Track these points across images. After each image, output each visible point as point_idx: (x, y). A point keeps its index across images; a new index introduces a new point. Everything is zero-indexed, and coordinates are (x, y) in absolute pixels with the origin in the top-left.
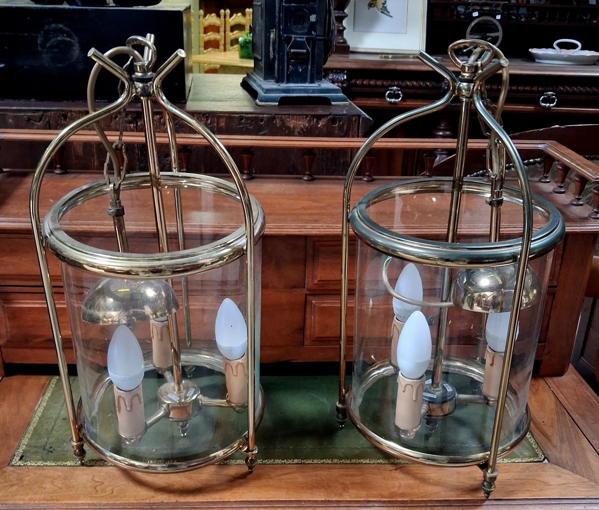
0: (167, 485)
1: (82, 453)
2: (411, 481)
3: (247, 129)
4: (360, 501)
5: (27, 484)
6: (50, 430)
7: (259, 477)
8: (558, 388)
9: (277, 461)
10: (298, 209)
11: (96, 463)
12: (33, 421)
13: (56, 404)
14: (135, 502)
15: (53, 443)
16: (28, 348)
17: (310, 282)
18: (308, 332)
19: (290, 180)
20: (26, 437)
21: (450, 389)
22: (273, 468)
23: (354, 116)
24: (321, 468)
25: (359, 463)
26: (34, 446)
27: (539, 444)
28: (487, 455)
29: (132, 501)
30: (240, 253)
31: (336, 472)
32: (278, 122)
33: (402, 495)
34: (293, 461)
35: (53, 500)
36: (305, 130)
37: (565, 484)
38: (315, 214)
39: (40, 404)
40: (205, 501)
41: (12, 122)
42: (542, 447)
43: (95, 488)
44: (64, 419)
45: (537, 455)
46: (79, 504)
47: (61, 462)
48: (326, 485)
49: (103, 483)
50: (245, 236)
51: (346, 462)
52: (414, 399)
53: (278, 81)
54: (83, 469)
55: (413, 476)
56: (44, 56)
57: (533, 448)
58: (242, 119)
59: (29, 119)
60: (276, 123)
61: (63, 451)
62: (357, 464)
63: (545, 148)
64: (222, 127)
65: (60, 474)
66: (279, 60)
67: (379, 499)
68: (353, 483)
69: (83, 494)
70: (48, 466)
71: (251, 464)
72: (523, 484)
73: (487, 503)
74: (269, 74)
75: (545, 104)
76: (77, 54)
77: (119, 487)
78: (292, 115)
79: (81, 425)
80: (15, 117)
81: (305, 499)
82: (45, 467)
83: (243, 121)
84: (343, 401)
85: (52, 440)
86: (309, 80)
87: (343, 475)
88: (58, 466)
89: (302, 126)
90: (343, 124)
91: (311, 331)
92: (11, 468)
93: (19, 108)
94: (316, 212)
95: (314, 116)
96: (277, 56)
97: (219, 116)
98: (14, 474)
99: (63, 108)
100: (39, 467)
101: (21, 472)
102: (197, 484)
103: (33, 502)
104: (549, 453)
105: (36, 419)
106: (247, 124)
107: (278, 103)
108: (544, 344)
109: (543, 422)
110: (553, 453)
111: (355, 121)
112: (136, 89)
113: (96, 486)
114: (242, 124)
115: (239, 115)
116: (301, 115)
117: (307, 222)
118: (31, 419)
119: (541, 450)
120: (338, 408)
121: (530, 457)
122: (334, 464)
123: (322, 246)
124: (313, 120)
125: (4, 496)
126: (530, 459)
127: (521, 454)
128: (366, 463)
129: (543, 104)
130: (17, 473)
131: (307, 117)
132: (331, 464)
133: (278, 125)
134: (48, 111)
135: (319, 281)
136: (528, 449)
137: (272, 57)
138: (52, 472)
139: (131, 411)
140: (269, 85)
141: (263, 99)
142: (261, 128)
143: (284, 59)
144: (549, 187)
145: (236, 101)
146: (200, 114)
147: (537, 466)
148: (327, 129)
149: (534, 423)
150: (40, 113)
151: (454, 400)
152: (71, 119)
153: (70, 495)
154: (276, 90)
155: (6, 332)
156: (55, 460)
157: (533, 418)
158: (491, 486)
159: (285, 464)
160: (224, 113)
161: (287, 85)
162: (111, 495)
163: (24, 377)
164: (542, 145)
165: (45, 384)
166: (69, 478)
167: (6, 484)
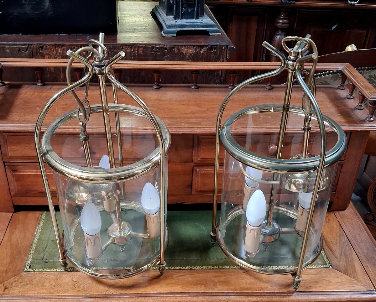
0: (114, 283)
1: (65, 264)
2: (253, 280)
3: (156, 54)
4: (223, 292)
5: (35, 283)
6: (45, 248)
7: (166, 278)
8: (342, 218)
9: (176, 268)
10: (189, 113)
11: (73, 269)
13: (47, 231)
14: (97, 294)
15: (47, 257)
16: (27, 197)
17: (196, 159)
18: (194, 187)
19: (183, 89)
20: (31, 253)
21: (276, 226)
22: (174, 272)
23: (224, 46)
24: (202, 272)
25: (223, 269)
26: (37, 259)
28: (296, 268)
29: (96, 294)
30: (157, 164)
31: (210, 275)
32: (176, 50)
33: (247, 289)
34: (185, 268)
35: (51, 293)
36: (193, 55)
38: (199, 118)
39: (37, 231)
40: (136, 293)
41: (9, 51)
42: (329, 258)
43: (74, 286)
44: (53, 241)
45: (325, 264)
46: (65, 295)
47: (53, 269)
48: (204, 283)
49: (78, 282)
50: (160, 154)
51: (216, 268)
52: (255, 237)
53: (175, 18)
54: (66, 273)
55: (254, 277)
56: (26, 6)
57: (324, 259)
58: (153, 48)
59: (19, 50)
60: (175, 50)
61: (54, 262)
62: (222, 269)
63: (343, 69)
64: (141, 53)
65: (53, 277)
66: (176, 4)
67: (234, 291)
68: (220, 282)
69: (67, 289)
70: (46, 272)
71: (162, 270)
72: (316, 282)
73: (295, 294)
74: (169, 11)
75: (351, 2)
76: (48, 5)
77: (88, 285)
78: (184, 45)
79: (65, 250)
80: (11, 48)
81: (192, 292)
82: (44, 272)
83: (154, 50)
84: (214, 231)
85: (46, 255)
86: (195, 17)
87: (214, 276)
88: (52, 271)
89: (191, 52)
90: (217, 51)
91: (196, 186)
92: (25, 273)
93: (13, 43)
94: (200, 115)
95: (198, 46)
96: (175, 2)
97: (138, 46)
98: (27, 277)
99: (41, 43)
100: (41, 273)
101: (31, 276)
102: (131, 282)
103: (39, 295)
104: (333, 262)
105: (36, 241)
106: (157, 51)
107: (175, 35)
108: (335, 192)
109: (331, 242)
110: (335, 262)
111: (225, 49)
112: (95, 70)
113: (75, 284)
114: (154, 51)
115: (151, 46)
116: (190, 45)
117: (194, 124)
118: (33, 242)
119: (328, 260)
120: (211, 236)
121: (322, 265)
122: (209, 269)
124: (198, 48)
125: (24, 291)
127: (317, 263)
128: (227, 269)
129: (350, 2)
130: (29, 277)
131: (194, 46)
132: (207, 269)
133: (176, 52)
134: (31, 44)
135: (201, 159)
136: (321, 260)
137: (172, 3)
138: (49, 275)
139: (94, 245)
140: (169, 20)
141: (166, 32)
142: (165, 54)
143: (180, 4)
144: (344, 93)
145: (148, 31)
146: (127, 46)
147: (325, 270)
148: (207, 54)
149: (326, 242)
150: (26, 46)
151: (279, 233)
152: (46, 49)
153: (60, 290)
154: (174, 26)
155: (15, 188)
156: (50, 268)
157: (325, 239)
158: (298, 285)
159: (181, 269)
160: (142, 45)
161: (181, 20)
162: (83, 290)
163: (26, 212)
164: (341, 67)
165: (39, 217)
166: (58, 279)
167: (23, 284)
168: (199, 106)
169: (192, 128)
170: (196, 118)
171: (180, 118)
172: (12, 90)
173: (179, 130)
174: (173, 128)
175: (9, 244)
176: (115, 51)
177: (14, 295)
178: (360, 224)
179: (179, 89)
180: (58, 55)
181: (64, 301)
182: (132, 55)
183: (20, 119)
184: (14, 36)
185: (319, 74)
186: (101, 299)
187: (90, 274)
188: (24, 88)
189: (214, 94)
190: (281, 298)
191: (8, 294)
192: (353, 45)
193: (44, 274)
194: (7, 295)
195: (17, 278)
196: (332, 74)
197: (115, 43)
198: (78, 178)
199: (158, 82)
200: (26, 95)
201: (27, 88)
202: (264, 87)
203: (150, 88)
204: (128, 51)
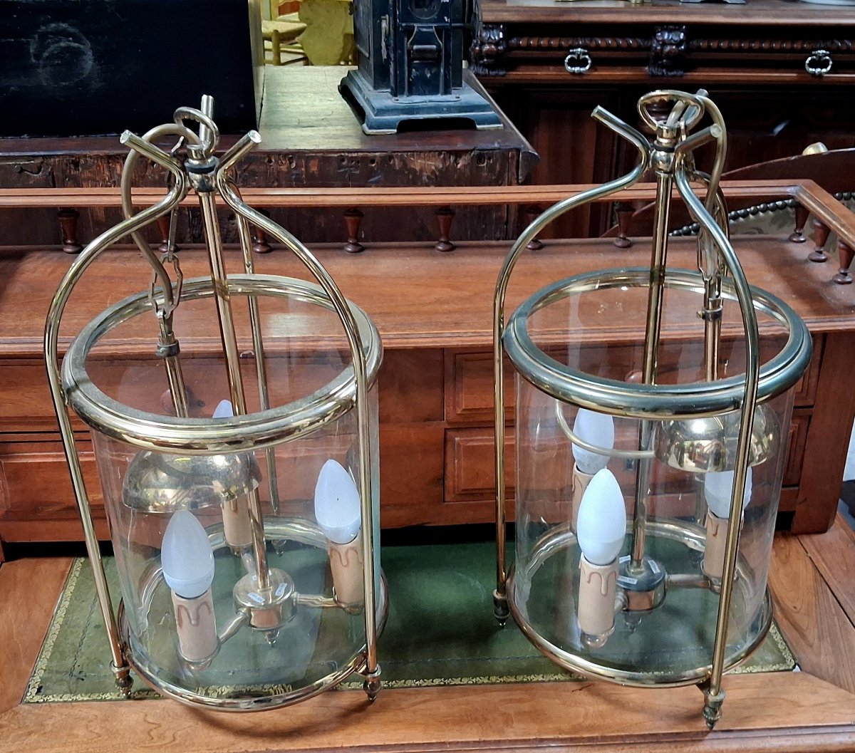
0: (251, 725)
1: (127, 681)
2: (603, 707)
3: (351, 175)
4: (530, 740)
5: (52, 731)
6: (78, 645)
7: (384, 708)
8: (818, 552)
9: (409, 683)
10: (430, 303)
11: (147, 694)
12: (52, 632)
13: (84, 604)
15: (83, 665)
17: (451, 413)
18: (449, 483)
19: (416, 251)
20: (43, 656)
21: (656, 569)
22: (404, 693)
23: (511, 150)
24: (475, 691)
25: (528, 682)
26: (57, 671)
27: (789, 644)
28: (710, 669)
30: (348, 406)
31: (496, 697)
32: (397, 164)
33: (591, 728)
34: (432, 682)
36: (437, 173)
37: (822, 704)
38: (455, 312)
39: (60, 604)
40: (308, 747)
42: (791, 649)
43: (149, 733)
44: (97, 627)
45: (784, 661)
47: (97, 695)
48: (481, 717)
49: (160, 726)
50: (354, 382)
51: (509, 680)
52: (603, 593)
53: (395, 93)
54: (130, 704)
55: (606, 700)
56: (40, 70)
57: (779, 650)
58: (343, 160)
59: (22, 170)
60: (394, 164)
61: (99, 677)
62: (526, 682)
63: (796, 193)
64: (314, 171)
65: (97, 713)
66: (395, 62)
67: (556, 735)
68: (520, 713)
69: (132, 743)
70: (78, 701)
71: (371, 689)
72: (762, 706)
73: (711, 736)
74: (381, 79)
75: (814, 70)
76: (90, 67)
77: (184, 731)
78: (417, 152)
79: (125, 643)
80: (1, 167)
81: (450, 740)
82: (74, 704)
83: (344, 163)
84: (502, 588)
85: (81, 661)
86: (441, 89)
87: (505, 700)
88: (94, 700)
89: (433, 168)
90: (494, 164)
91: (454, 481)
92: (27, 707)
93: (7, 154)
94: (457, 307)
95: (450, 152)
96: (392, 55)
97: (307, 157)
98: (30, 716)
99: (73, 152)
100: (66, 704)
101: (41, 712)
102: (295, 721)
104: (802, 656)
105: (56, 628)
106: (351, 167)
107: (395, 131)
108: (797, 488)
109: (795, 608)
110: (808, 657)
111: (513, 157)
112: (192, 182)
113: (151, 730)
114: (344, 167)
115: (339, 154)
116: (430, 151)
117: (444, 325)
118: (49, 630)
119: (791, 652)
120: (496, 601)
121: (774, 664)
122: (492, 684)
123: (467, 360)
124: (450, 157)
126: (774, 667)
127: (762, 659)
128: (538, 681)
129: (811, 69)
130: (35, 715)
131: (440, 153)
132: (487, 683)
133: (397, 168)
134: (51, 156)
135: (464, 410)
136: (772, 652)
137: (385, 57)
138: (85, 710)
139: (197, 624)
140: (381, 99)
141: (373, 124)
142: (371, 173)
143: (403, 60)
144: (803, 250)
145: (332, 125)
146: (280, 155)
147: (784, 677)
148: (471, 171)
149: (782, 610)
150: (38, 161)
151: (662, 585)
152: (86, 167)
153: (113, 746)
154: (392, 111)
155: (6, 498)
156: (89, 692)
157: (781, 602)
158: (716, 713)
159: (420, 686)
160: (315, 153)
161: (409, 98)
162: (173, 743)
163: (33, 561)
164: (793, 188)
165: (65, 571)
166: (110, 719)
167: (20, 732)
168: (455, 288)
169: (439, 335)
170: (450, 312)
171: (409, 313)
173: (406, 340)
174: (391, 336)
176: (252, 167)
179: (410, 252)
180: (115, 182)
182: (294, 177)
183: (17, 326)
184: (10, 141)
185: (743, 211)
187: (190, 700)
188: (31, 259)
189: (490, 261)
190: (676, 747)
192: (820, 144)
195: (6, 718)
196: (772, 210)
199: (357, 238)
200: (36, 274)
201: (39, 258)
202: (611, 243)
203: (338, 252)
204: (284, 168)
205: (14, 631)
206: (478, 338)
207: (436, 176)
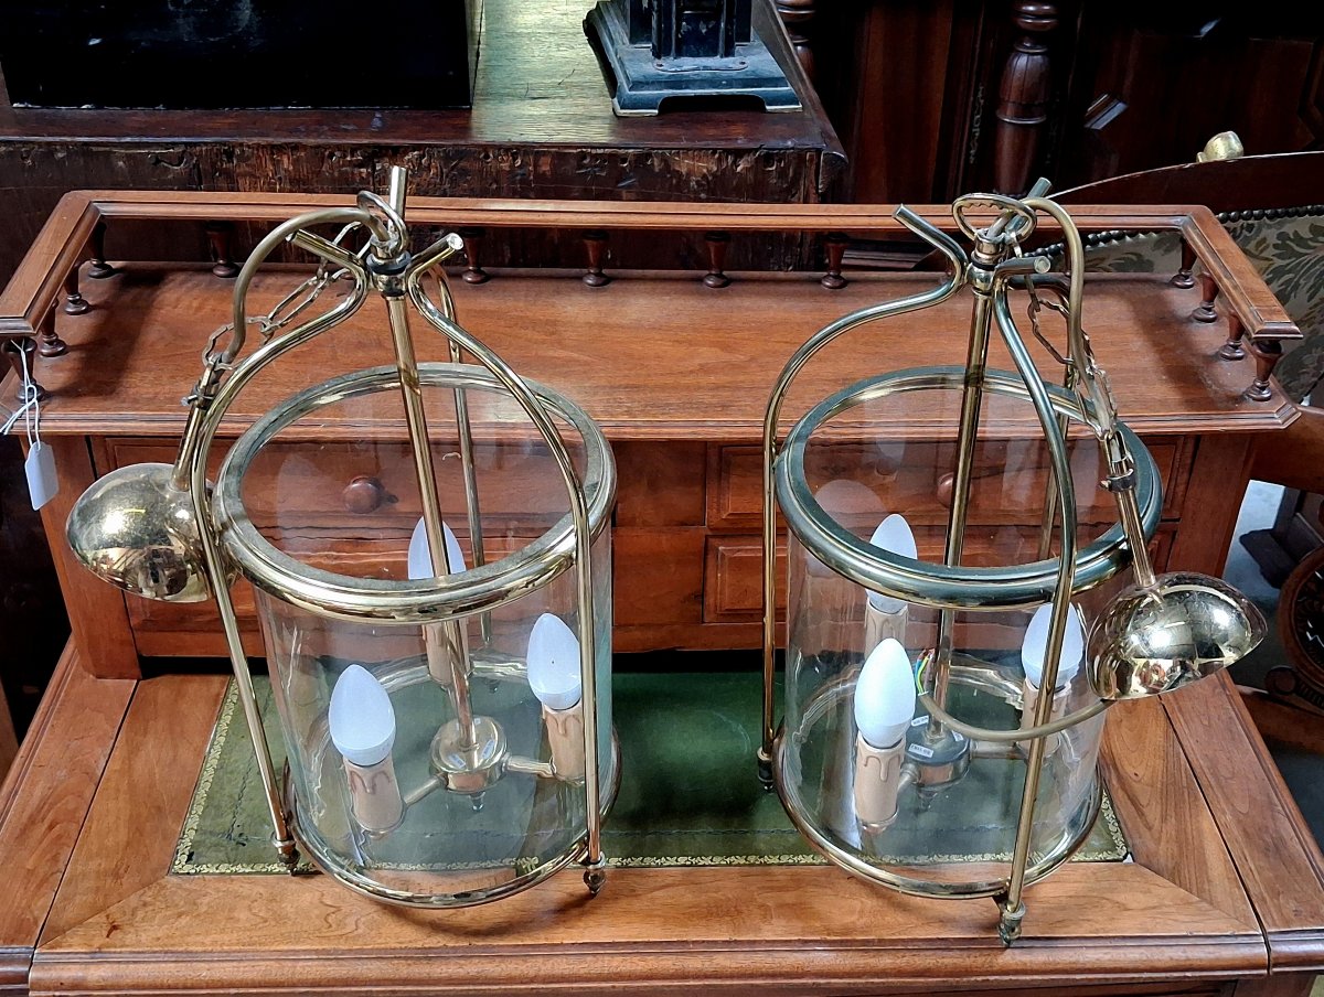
3: (594, 177)
4: (790, 941)
5: (206, 911)
6: (237, 796)
8: (1175, 698)
9: (648, 860)
12: (205, 779)
14: (398, 946)
15: (243, 824)
16: (184, 631)
17: (714, 517)
18: (710, 600)
19: (679, 286)
20: (193, 812)
21: (959, 737)
22: (640, 874)
23: (809, 150)
24: (727, 873)
25: (795, 863)
26: (211, 832)
27: (1123, 826)
29: (393, 946)
31: (753, 882)
32: (656, 164)
33: (865, 928)
34: (677, 860)
35: (254, 945)
36: (710, 178)
37: (1154, 908)
38: (723, 387)
39: (214, 739)
41: (124, 166)
42: (1125, 829)
43: (326, 919)
45: (1113, 848)
46: (298, 951)
47: (262, 865)
48: (733, 910)
49: (338, 909)
51: (771, 861)
52: (883, 778)
53: (658, 53)
54: (295, 882)
56: (180, 21)
57: (1109, 832)
58: (585, 158)
59: (158, 160)
60: (652, 164)
61: (264, 842)
62: (789, 865)
63: (1183, 225)
64: (544, 171)
65: (262, 889)
66: (658, 11)
67: (823, 940)
68: (781, 906)
69: (306, 931)
70: (238, 873)
71: (593, 880)
72: (1080, 906)
74: (638, 32)
76: (248, 18)
77: (369, 917)
78: (684, 149)
80: (129, 156)
81: (694, 939)
82: (233, 876)
83: (586, 162)
84: (769, 748)
85: (241, 818)
86: (721, 49)
87: (763, 887)
88: (258, 872)
89: (705, 171)
90: (786, 168)
91: (716, 599)
92: (174, 879)
93: (137, 140)
94: (727, 379)
95: (728, 152)
96: (655, 4)
97: (538, 152)
98: (179, 891)
99: (226, 139)
100: (223, 876)
101: (193, 886)
103: (219, 949)
104: (1137, 841)
105: (209, 774)
106: (595, 166)
107: (656, 111)
109: (1136, 774)
110: (1145, 842)
111: (811, 160)
113: (328, 914)
114: (586, 166)
115: (579, 150)
116: (701, 149)
117: (706, 408)
118: (200, 776)
119: (1123, 835)
120: (760, 761)
121: (1101, 852)
122: (750, 865)
123: (736, 455)
124: (727, 158)
125: (168, 937)
126: (1101, 855)
128: (805, 865)
130: (186, 890)
131: (715, 151)
132: (744, 865)
133: (657, 170)
134: (196, 144)
135: (730, 514)
136: (1100, 835)
137: (645, 5)
138: (247, 885)
139: (373, 792)
140: (639, 60)
141: (627, 102)
142: (623, 174)
143: (671, 10)
144: (1186, 301)
145: (571, 96)
146: (499, 149)
147: (1111, 869)
148: (755, 176)
149: (1120, 777)
150: (179, 150)
151: (966, 756)
152: (243, 158)
153: (282, 933)
154: (653, 83)
155: (143, 606)
156: (252, 861)
157: (1119, 765)
159: (662, 866)
160: (547, 147)
161: (678, 61)
162: (356, 933)
163: (178, 678)
164: (1179, 219)
165: (218, 695)
166: (278, 899)
167: (168, 913)
168: (725, 347)
169: (700, 424)
170: (717, 387)
171: (663, 388)
172: (135, 291)
173: (656, 430)
174: (639, 424)
175: (124, 787)
176: (462, 164)
177: (141, 950)
178: (1230, 718)
179: (669, 286)
180: (280, 179)
181: (295, 967)
182: (518, 178)
183: (157, 393)
184: (140, 115)
186: (409, 962)
187: (369, 890)
188: (171, 285)
189: (775, 306)
191: (122, 946)
192: (1231, 134)
193: (232, 880)
194: (119, 950)
197: (462, 142)
198: (325, 608)
199: (601, 265)
200: (177, 311)
201: (182, 283)
203: (575, 284)
204: (505, 166)
205: (157, 776)
206: (751, 429)
207: (708, 182)
